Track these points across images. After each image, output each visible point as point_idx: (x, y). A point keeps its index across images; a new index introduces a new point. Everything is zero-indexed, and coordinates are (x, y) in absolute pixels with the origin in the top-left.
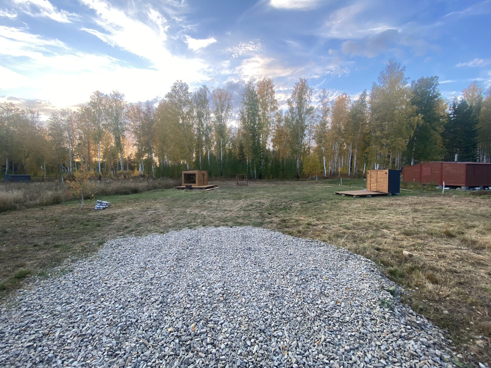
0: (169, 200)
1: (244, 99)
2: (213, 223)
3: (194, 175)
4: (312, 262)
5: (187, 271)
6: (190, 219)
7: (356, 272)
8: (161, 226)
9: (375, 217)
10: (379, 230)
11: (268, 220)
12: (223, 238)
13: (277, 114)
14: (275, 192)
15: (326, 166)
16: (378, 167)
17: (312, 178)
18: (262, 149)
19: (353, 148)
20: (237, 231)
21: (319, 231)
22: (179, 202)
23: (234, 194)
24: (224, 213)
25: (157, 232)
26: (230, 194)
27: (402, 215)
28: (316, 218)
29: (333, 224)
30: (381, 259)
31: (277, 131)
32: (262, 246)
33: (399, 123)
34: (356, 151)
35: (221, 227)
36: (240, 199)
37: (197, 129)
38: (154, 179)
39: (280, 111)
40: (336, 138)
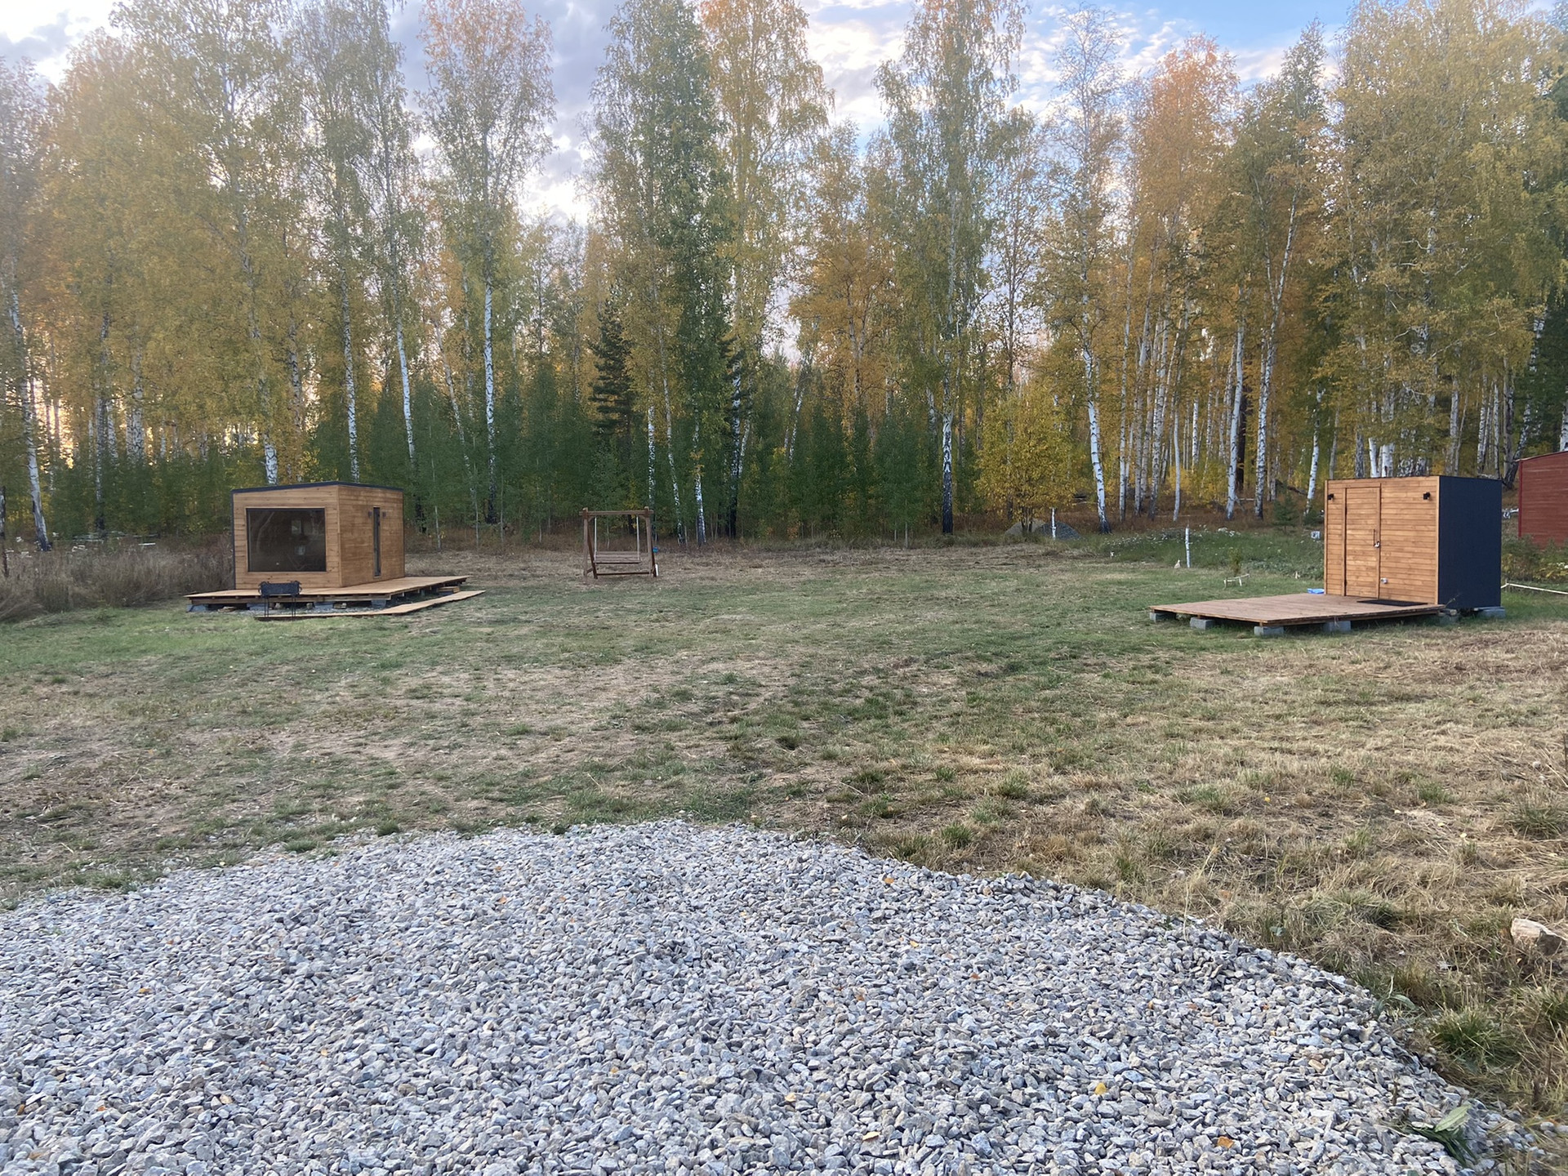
0: (153, 677)
1: (621, 54)
2: (443, 810)
3: (317, 516)
4: (1029, 1006)
5: (290, 1104)
6: (292, 790)
7: (1265, 1048)
8: (108, 841)
9: (1371, 743)
10: (1389, 812)
11: (779, 780)
12: (511, 900)
13: (823, 151)
14: (818, 615)
15: (1103, 457)
16: (1385, 461)
17: (1026, 530)
18: (741, 355)
19: (1249, 356)
20: (598, 851)
21: (1066, 831)
22: (218, 692)
23: (572, 632)
24: (512, 747)
25: (80, 882)
26: (546, 630)
27: (1513, 724)
28: (1051, 754)
29: (1144, 787)
30: (1397, 972)
31: (826, 250)
32: (744, 930)
33: (1495, 212)
34: (1266, 371)
35: (500, 833)
36: (610, 658)
37: (328, 227)
38: (45, 547)
39: (840, 132)
40: (1158, 298)
